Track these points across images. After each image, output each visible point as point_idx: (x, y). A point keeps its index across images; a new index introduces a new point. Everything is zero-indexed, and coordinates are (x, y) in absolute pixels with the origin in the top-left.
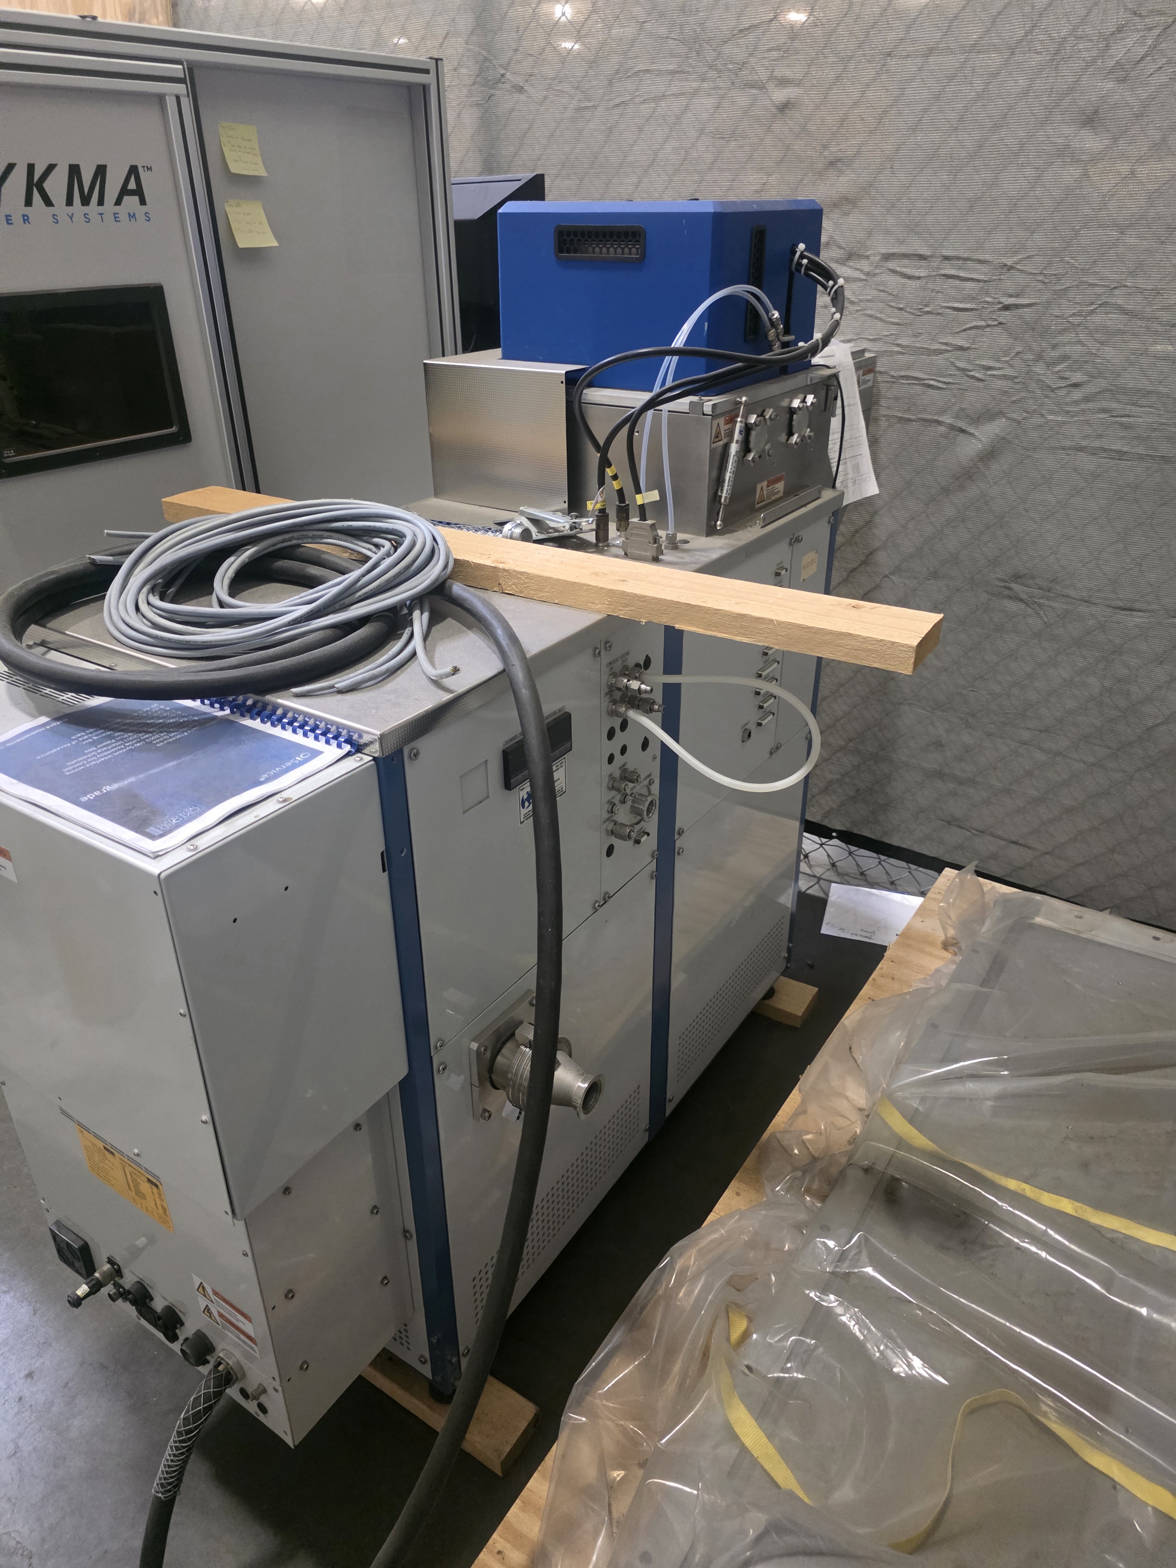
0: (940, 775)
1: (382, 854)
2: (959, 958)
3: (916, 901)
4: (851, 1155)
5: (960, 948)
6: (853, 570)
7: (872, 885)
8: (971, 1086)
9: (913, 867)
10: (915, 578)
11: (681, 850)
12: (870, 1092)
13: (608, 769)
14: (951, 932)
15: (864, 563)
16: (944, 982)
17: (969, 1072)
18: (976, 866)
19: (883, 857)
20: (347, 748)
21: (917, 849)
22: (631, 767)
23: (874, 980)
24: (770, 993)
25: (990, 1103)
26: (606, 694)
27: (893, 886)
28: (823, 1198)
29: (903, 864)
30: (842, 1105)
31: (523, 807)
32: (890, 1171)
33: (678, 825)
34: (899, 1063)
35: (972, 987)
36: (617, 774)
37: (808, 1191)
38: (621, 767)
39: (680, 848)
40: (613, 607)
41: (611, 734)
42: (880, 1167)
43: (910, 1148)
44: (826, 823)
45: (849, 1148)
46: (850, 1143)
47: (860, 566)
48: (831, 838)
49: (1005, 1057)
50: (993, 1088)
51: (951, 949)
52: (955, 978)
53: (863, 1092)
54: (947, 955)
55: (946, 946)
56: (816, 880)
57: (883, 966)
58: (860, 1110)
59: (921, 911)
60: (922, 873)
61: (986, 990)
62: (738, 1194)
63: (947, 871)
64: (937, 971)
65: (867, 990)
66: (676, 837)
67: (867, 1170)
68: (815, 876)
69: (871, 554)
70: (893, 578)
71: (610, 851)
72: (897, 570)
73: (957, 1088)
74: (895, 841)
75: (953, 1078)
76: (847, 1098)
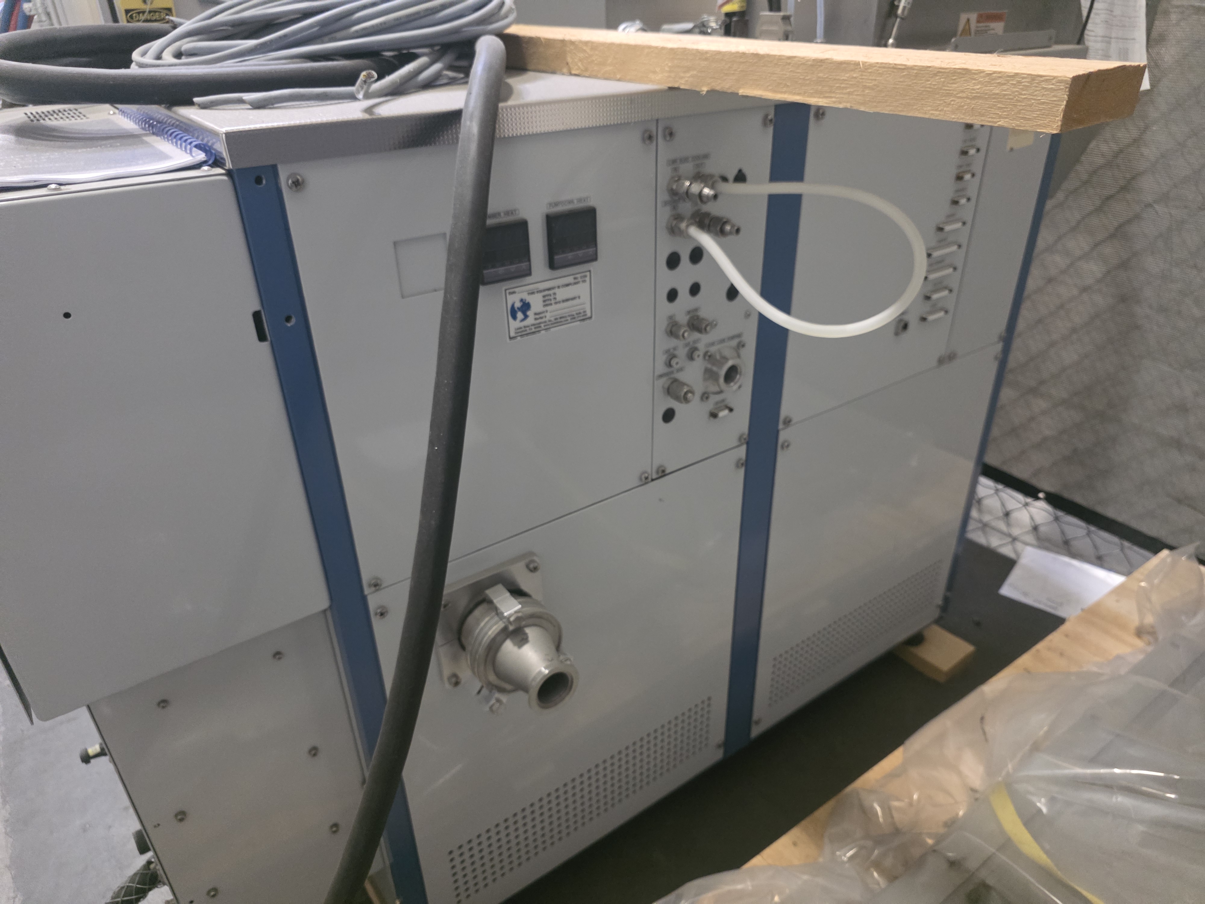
0: (1178, 444)
1: (257, 316)
2: (1150, 649)
3: (1116, 579)
4: (940, 839)
5: (1156, 639)
6: (1109, 198)
7: (1074, 555)
8: (1120, 800)
9: (1126, 544)
10: (1186, 207)
11: (786, 444)
12: (990, 772)
13: (666, 308)
14: (1149, 619)
15: (1124, 189)
16: (1123, 671)
17: (1124, 783)
18: (1197, 548)
19: (1093, 528)
20: (201, 156)
21: (1135, 524)
22: (702, 314)
23: (1038, 651)
24: (917, 640)
25: (1141, 828)
26: (666, 203)
27: (1099, 561)
28: (892, 878)
29: (1115, 539)
30: (950, 780)
31: (514, 317)
32: (983, 875)
33: (785, 410)
34: (1036, 748)
35: (1160, 685)
36: (683, 319)
37: (877, 865)
38: (689, 312)
39: (785, 441)
40: (673, 75)
41: (673, 261)
42: (972, 864)
43: (1018, 855)
44: (1034, 482)
45: (942, 830)
46: (946, 825)
47: (1118, 192)
48: (1037, 498)
49: (1176, 777)
50: (1154, 810)
51: (1147, 638)
52: (1138, 669)
53: (981, 769)
54: (1139, 643)
55: (1140, 632)
56: (1010, 540)
57: (1055, 638)
58: (974, 790)
59: (1119, 591)
60: (1135, 552)
61: (1175, 691)
62: (795, 844)
63: (1165, 553)
64: (1119, 657)
65: (1025, 660)
66: (781, 426)
67: (953, 864)
68: (1010, 535)
69: (1133, 178)
70: (1156, 206)
71: (669, 416)
72: (1164, 198)
73: (1101, 798)
74: (1110, 512)
75: (1100, 785)
76: (960, 774)
